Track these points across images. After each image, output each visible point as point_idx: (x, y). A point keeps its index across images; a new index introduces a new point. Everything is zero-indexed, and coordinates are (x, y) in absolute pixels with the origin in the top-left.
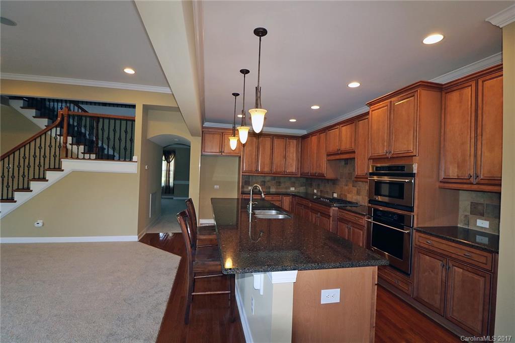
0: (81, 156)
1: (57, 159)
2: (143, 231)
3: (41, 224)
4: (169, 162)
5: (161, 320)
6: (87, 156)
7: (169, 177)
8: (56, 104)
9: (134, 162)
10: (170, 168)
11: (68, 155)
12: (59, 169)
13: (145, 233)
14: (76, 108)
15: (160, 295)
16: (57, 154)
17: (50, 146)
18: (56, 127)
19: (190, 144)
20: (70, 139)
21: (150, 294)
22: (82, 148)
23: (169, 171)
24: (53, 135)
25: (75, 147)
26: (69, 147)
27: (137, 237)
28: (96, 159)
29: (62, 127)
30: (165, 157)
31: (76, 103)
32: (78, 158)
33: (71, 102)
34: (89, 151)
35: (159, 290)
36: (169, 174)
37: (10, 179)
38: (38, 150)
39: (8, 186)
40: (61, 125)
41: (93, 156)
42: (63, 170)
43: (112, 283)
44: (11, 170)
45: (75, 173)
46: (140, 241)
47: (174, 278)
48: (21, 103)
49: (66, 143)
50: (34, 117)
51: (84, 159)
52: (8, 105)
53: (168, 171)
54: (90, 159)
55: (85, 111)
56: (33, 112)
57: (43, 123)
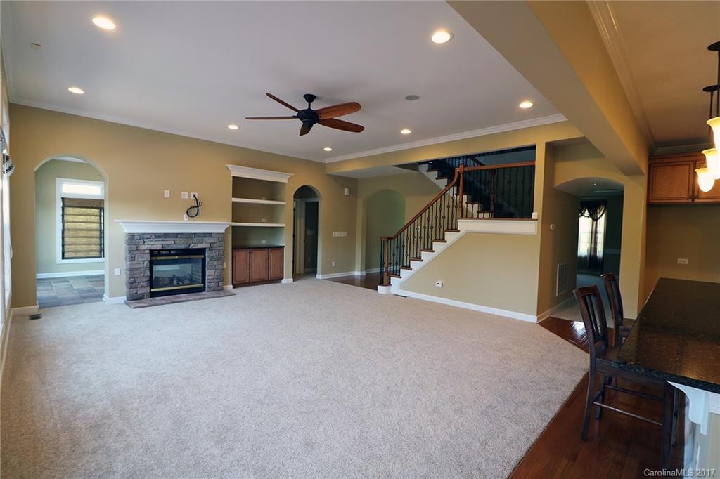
0: (475, 215)
1: (454, 218)
2: (545, 313)
3: (440, 285)
4: (595, 220)
5: (550, 419)
6: (481, 215)
7: (596, 243)
8: (454, 162)
9: (533, 220)
10: (598, 229)
11: (464, 215)
12: (456, 230)
13: (548, 316)
14: (472, 162)
15: (554, 392)
16: (454, 214)
17: (448, 207)
18: (453, 186)
19: (623, 188)
20: (465, 197)
21: (541, 387)
22: (476, 206)
23: (596, 232)
24: (451, 195)
25: (470, 206)
26: (464, 205)
27: (536, 317)
28: (489, 218)
29: (458, 186)
30: (589, 212)
31: (472, 157)
32: (472, 218)
33: (468, 157)
34: (483, 209)
35: (554, 386)
36: (596, 238)
37: (419, 239)
38: (438, 211)
39: (417, 246)
40: (457, 184)
41: (487, 215)
42: (459, 231)
43: (500, 360)
44: (419, 231)
45: (469, 234)
46: (539, 324)
47: (579, 381)
48: (426, 167)
49: (462, 202)
50: (436, 179)
51: (478, 218)
52: (418, 171)
53: (594, 234)
54: (484, 218)
55: (481, 165)
56: (435, 173)
57: (443, 183)
